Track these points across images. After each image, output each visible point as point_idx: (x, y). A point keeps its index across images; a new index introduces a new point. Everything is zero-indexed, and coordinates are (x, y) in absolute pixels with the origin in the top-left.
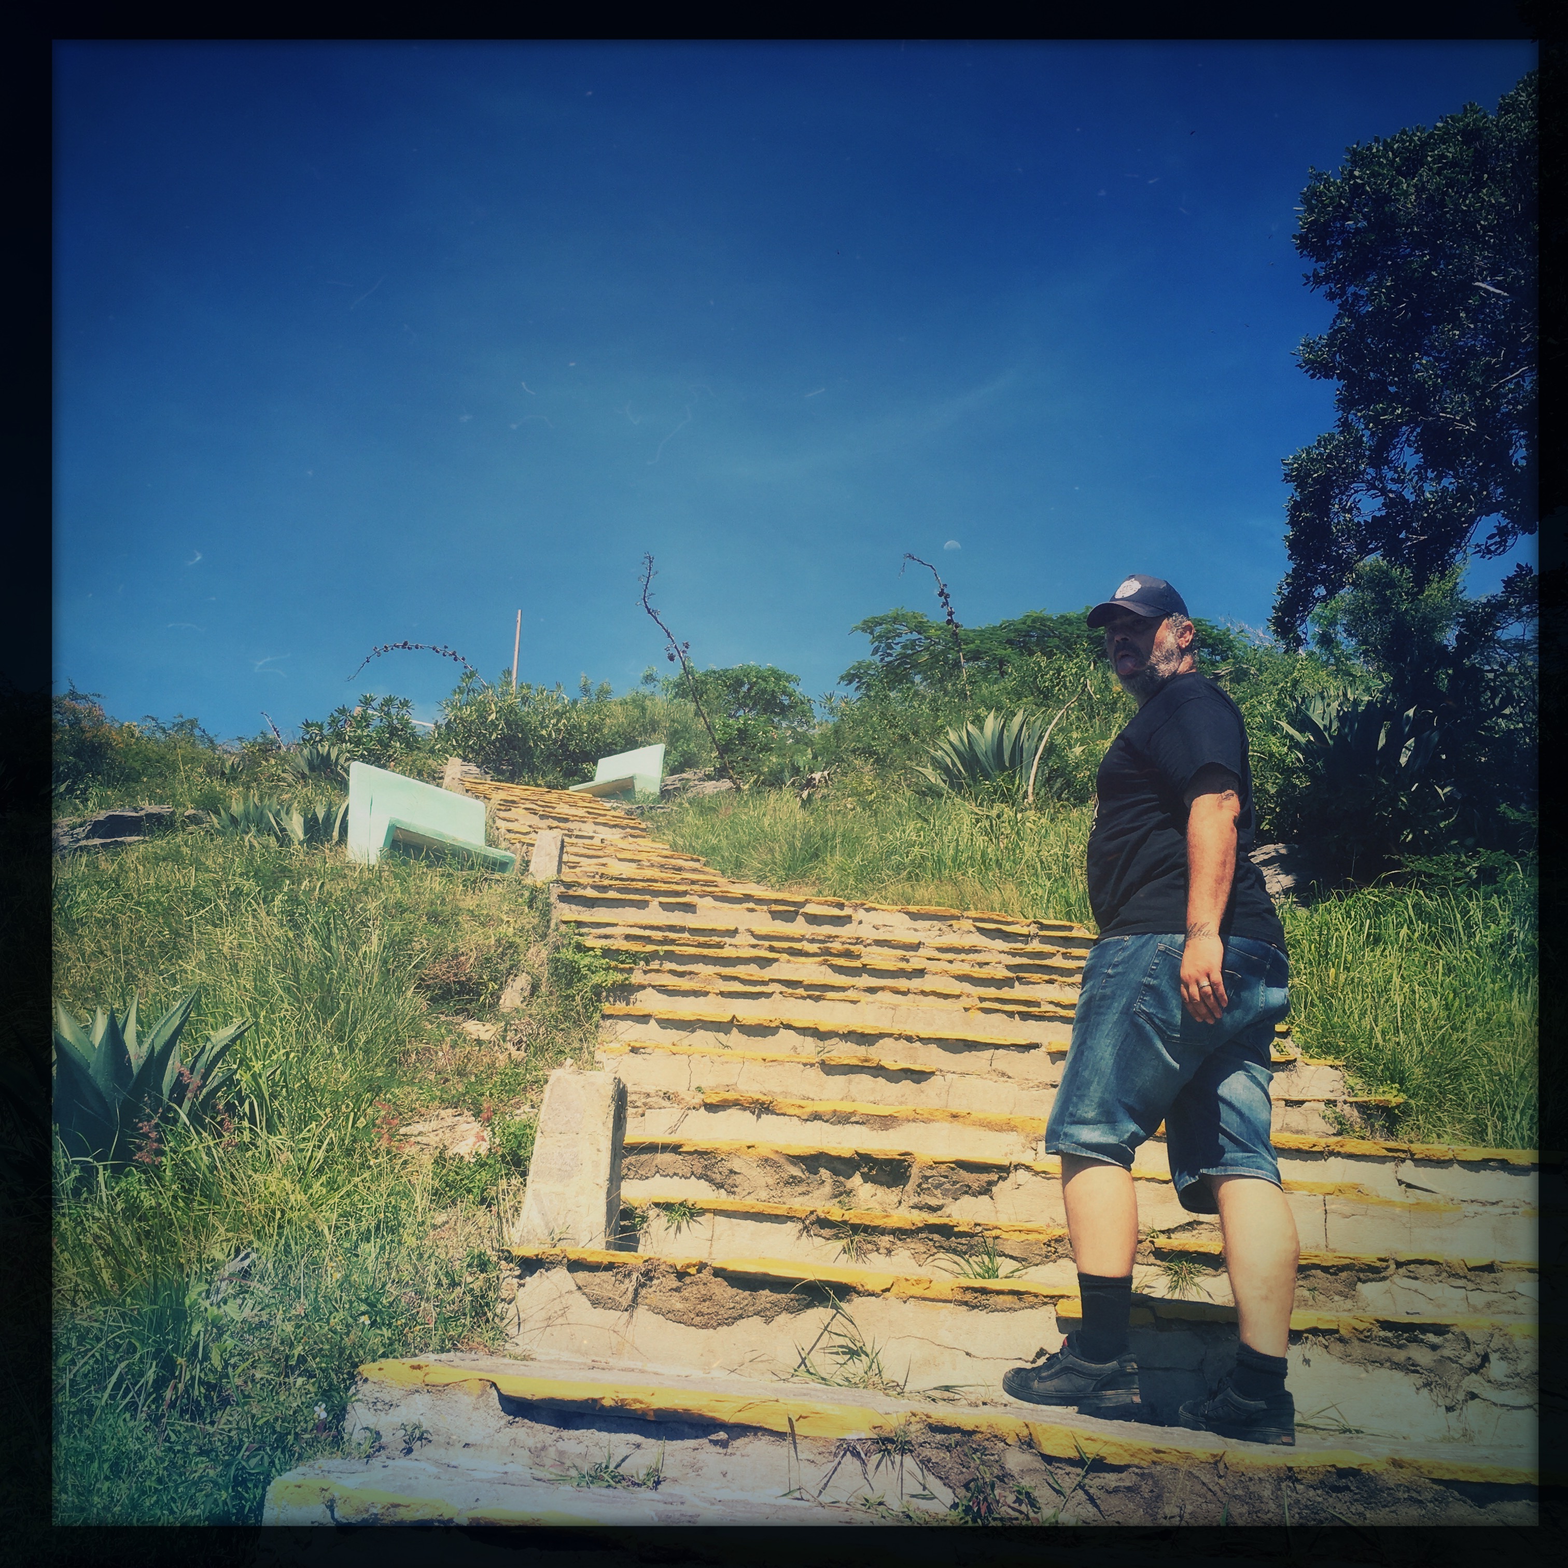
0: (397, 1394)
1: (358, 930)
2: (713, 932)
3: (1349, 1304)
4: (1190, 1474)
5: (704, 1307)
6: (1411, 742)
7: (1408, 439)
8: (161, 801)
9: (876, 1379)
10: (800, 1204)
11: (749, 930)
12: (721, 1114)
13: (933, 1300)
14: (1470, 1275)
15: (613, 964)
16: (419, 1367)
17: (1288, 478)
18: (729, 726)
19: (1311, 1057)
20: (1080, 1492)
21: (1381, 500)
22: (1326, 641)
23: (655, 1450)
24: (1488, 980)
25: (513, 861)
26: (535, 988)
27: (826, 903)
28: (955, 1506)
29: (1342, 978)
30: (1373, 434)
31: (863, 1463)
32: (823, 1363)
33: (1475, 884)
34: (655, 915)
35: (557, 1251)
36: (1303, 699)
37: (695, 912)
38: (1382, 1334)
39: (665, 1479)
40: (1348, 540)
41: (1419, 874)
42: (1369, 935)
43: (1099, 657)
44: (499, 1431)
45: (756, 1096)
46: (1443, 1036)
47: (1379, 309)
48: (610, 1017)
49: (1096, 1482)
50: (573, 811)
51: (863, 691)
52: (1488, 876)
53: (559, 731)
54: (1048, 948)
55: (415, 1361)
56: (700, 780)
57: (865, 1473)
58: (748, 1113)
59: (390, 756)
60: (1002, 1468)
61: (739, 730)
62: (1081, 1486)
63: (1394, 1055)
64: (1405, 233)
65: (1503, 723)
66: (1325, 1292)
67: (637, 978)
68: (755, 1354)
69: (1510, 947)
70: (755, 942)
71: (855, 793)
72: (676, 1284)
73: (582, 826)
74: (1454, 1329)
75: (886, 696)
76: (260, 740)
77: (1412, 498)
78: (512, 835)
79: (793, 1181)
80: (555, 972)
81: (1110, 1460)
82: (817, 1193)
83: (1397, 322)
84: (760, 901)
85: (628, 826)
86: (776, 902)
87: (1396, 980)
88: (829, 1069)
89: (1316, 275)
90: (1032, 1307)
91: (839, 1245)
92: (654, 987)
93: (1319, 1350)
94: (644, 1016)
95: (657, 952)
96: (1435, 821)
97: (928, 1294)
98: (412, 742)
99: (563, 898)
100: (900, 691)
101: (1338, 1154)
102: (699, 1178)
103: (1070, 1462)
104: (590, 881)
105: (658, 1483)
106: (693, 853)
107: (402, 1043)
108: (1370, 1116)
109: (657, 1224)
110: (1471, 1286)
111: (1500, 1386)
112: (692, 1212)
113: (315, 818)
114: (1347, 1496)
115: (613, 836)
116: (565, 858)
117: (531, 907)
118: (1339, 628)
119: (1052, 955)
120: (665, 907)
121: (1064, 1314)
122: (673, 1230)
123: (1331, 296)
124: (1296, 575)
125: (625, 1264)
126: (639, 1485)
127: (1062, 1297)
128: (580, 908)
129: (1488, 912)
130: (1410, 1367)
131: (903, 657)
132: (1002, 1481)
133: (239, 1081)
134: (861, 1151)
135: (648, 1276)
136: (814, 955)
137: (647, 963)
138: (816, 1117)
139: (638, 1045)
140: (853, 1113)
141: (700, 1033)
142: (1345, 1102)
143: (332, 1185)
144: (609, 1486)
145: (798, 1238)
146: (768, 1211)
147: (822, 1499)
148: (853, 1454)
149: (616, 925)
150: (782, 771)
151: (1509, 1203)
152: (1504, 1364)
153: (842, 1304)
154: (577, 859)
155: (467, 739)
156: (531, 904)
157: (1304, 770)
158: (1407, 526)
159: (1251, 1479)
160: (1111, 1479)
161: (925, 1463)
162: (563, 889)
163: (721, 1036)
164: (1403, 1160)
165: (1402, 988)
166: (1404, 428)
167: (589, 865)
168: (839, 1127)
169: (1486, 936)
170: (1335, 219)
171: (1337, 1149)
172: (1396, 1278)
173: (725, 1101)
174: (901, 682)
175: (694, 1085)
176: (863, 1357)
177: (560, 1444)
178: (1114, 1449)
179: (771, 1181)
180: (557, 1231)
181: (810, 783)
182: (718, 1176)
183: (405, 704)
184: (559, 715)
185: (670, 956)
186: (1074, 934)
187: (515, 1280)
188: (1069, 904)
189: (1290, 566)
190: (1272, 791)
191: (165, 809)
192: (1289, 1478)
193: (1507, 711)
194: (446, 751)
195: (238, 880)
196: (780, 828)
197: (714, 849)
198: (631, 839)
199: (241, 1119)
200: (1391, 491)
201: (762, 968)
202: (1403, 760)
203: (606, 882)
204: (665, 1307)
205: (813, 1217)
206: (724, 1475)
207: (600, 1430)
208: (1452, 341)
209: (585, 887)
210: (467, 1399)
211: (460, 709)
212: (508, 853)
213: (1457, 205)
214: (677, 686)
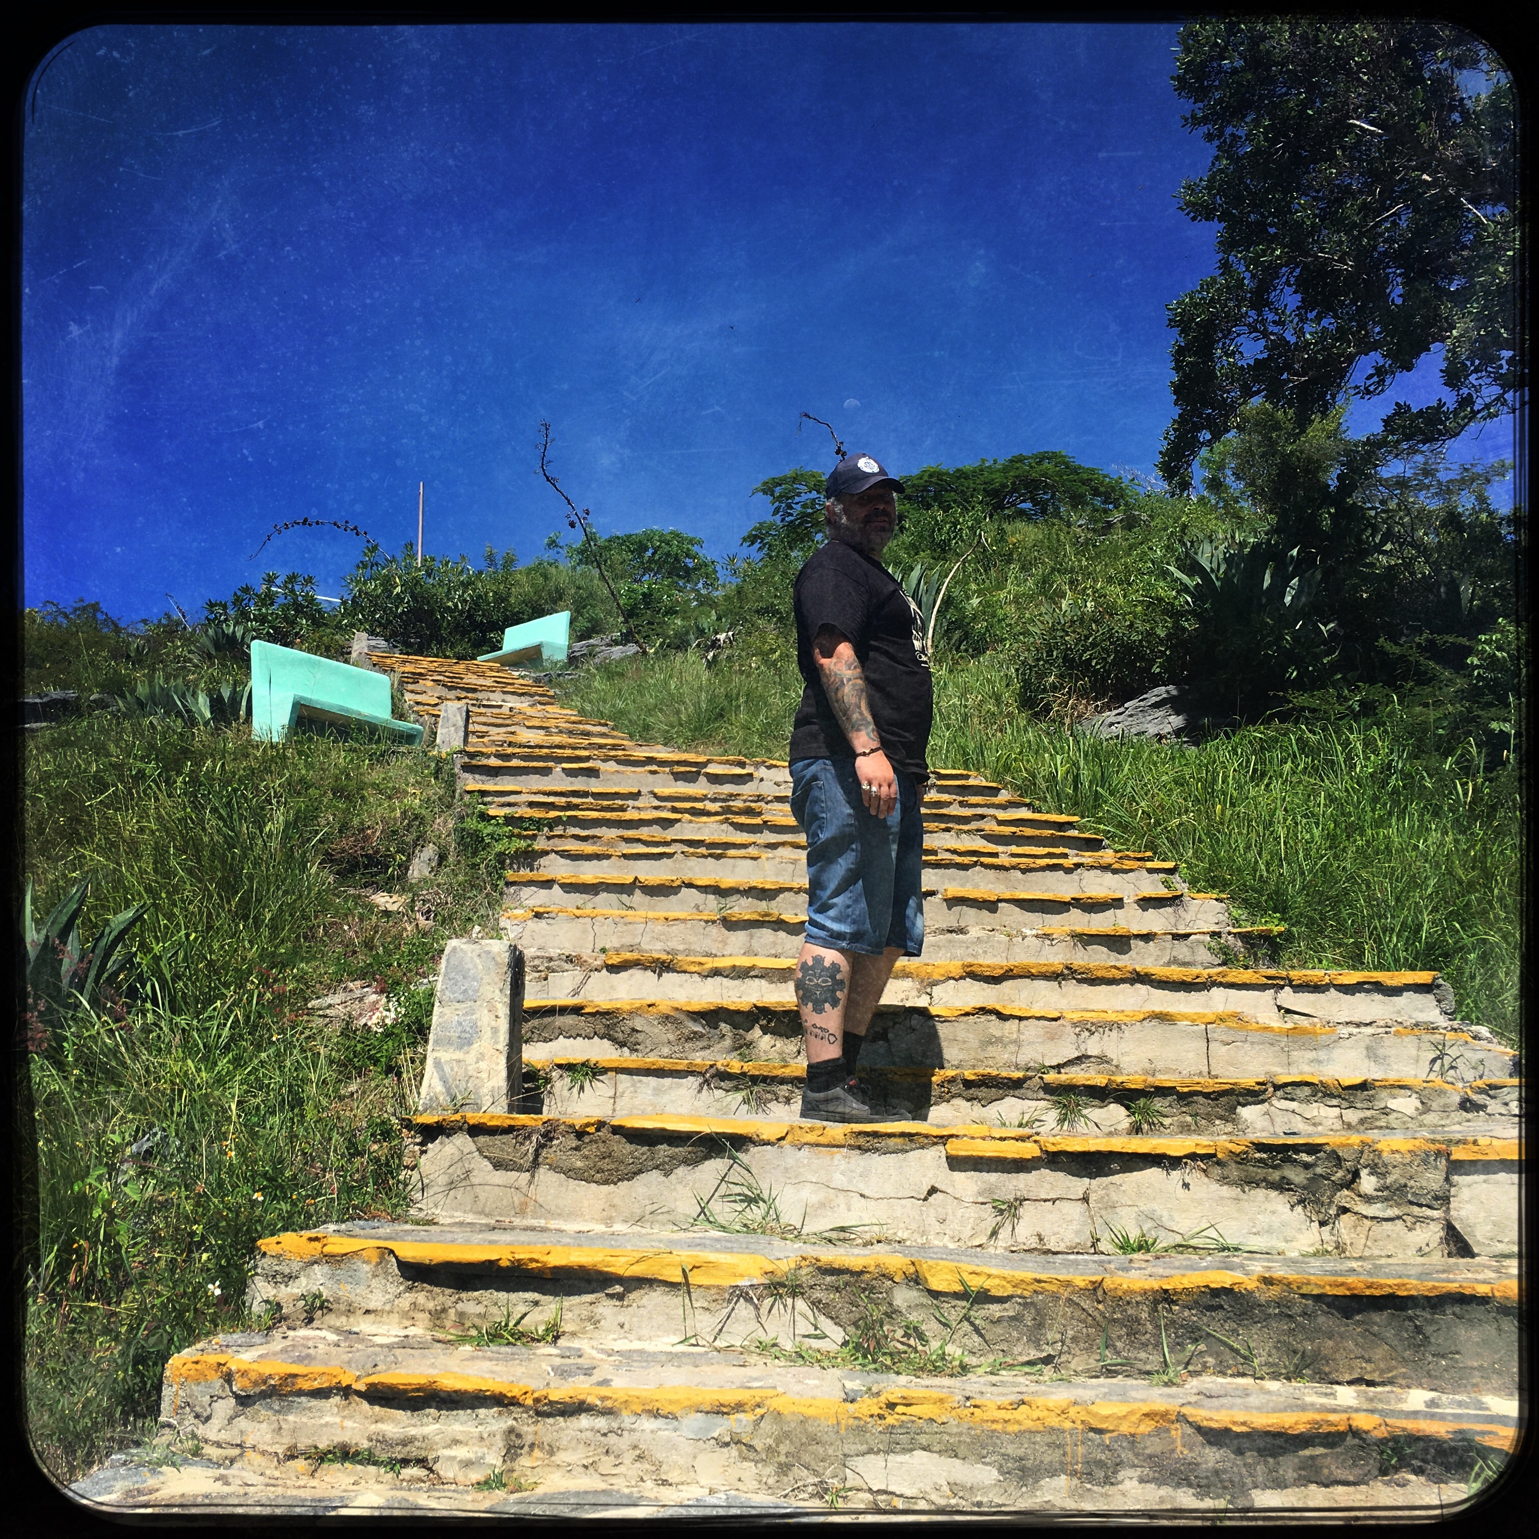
0: (296, 1266)
1: (263, 809)
2: (616, 795)
3: (1229, 1128)
4: (1069, 1300)
5: (605, 1164)
6: (1295, 581)
7: (1288, 280)
8: (65, 687)
9: (773, 1224)
10: (700, 1058)
11: (652, 792)
12: (623, 975)
13: (828, 1146)
14: (1344, 1094)
15: (516, 831)
16: (317, 1239)
17: (1172, 323)
18: (633, 591)
19: (1199, 891)
20: (966, 1323)
21: (1262, 342)
22: (1215, 485)
23: (553, 1306)
24: (1368, 809)
25: (420, 733)
26: (442, 858)
27: (727, 762)
28: (845, 1344)
29: (1228, 813)
30: (1253, 276)
31: (757, 1308)
32: (722, 1211)
33: (1356, 717)
34: (558, 781)
35: (457, 1117)
36: (1192, 542)
37: (598, 777)
38: (1257, 1155)
39: (564, 1333)
40: (1232, 383)
41: (1303, 709)
42: (1255, 771)
43: (995, 509)
44: (399, 1296)
45: (656, 955)
46: (1324, 865)
47: (1257, 152)
48: (514, 883)
49: (980, 1314)
50: (481, 681)
51: (765, 550)
52: (1368, 709)
53: (465, 601)
54: (945, 797)
55: (313, 1233)
56: (608, 645)
57: (758, 1316)
58: (649, 973)
59: (297, 634)
60: (891, 1304)
61: (644, 594)
62: (966, 1318)
63: (1277, 885)
64: (1281, 72)
65: (1383, 559)
66: (1208, 1117)
67: (540, 844)
68: (656, 1206)
69: (1390, 776)
70: (657, 803)
71: (760, 653)
72: (575, 1143)
73: (491, 695)
74: (1327, 1148)
75: (787, 556)
76: (164, 621)
77: (1293, 340)
78: (421, 708)
79: (695, 1036)
80: (461, 841)
81: (994, 1292)
82: (717, 1047)
83: (1274, 161)
84: (663, 763)
85: (536, 694)
86: (679, 763)
87: (1280, 813)
88: (730, 924)
89: (1194, 116)
90: (922, 1148)
91: (739, 1096)
92: (557, 852)
93: (1198, 1174)
94: (548, 881)
95: (560, 817)
96: (1317, 658)
97: (822, 1140)
98: (318, 619)
99: (466, 768)
100: (802, 549)
101: (1221, 984)
102: (602, 1038)
103: (956, 1295)
104: (493, 749)
105: (556, 1338)
106: (601, 717)
107: (308, 918)
108: (1253, 946)
109: (561, 1084)
110: (1345, 1104)
111: (1368, 1199)
112: (592, 1071)
113: (220, 697)
114: (1220, 1314)
115: (521, 704)
116: (471, 728)
117: (436, 778)
118: (1229, 472)
119: (948, 804)
120: (569, 773)
121: (953, 1153)
122: (575, 1090)
123: (1209, 137)
124: (1182, 420)
125: (524, 1127)
126: (539, 1341)
127: (952, 1136)
128: (484, 778)
129: (1368, 744)
130: (1282, 1186)
131: (803, 515)
132: (890, 1317)
133: (140, 964)
134: (759, 1004)
135: (548, 1136)
136: (716, 814)
137: (551, 829)
138: (716, 972)
139: (541, 910)
140: (753, 968)
141: (603, 895)
142: (1229, 933)
143: (238, 1062)
144: (509, 1344)
145: (699, 1092)
146: (668, 1067)
147: (717, 1343)
148: (746, 1300)
149: (520, 793)
150: (687, 633)
151: (1382, 1023)
152: (1373, 1179)
153: (738, 1154)
154: (484, 728)
155: (373, 613)
156: (436, 774)
157: (1192, 612)
158: (1288, 367)
159: (1128, 1303)
160: (995, 1310)
161: (816, 1304)
162: (466, 760)
163: (624, 897)
164: (1282, 987)
165: (1285, 820)
166: (1284, 269)
167: (497, 734)
168: (737, 982)
169: (1365, 767)
170: (1212, 59)
171: (1220, 979)
172: (1275, 1102)
173: (626, 961)
174: (802, 541)
175: (599, 946)
176: (761, 1204)
177: (460, 1306)
178: (997, 1281)
179: (672, 1037)
180: (459, 1097)
181: (715, 644)
182: (620, 1035)
183: (309, 580)
184: (465, 585)
185: (574, 821)
186: (971, 782)
187: (417, 1148)
188: (965, 754)
189: (1176, 412)
190: (1163, 635)
191: (71, 694)
192: (1165, 1300)
193: (1388, 547)
194: (353, 625)
195: (139, 764)
196: (685, 689)
197: (622, 713)
198: (540, 707)
199: (144, 1001)
200: (1272, 333)
201: (664, 829)
202: (1288, 599)
203: (510, 750)
204: (566, 1165)
205: (713, 1071)
206: (622, 1326)
207: (498, 1290)
208: (1329, 179)
209: (488, 756)
210: (366, 1268)
211: (365, 583)
212: (417, 726)
213: (1330, 40)
214: (581, 552)
